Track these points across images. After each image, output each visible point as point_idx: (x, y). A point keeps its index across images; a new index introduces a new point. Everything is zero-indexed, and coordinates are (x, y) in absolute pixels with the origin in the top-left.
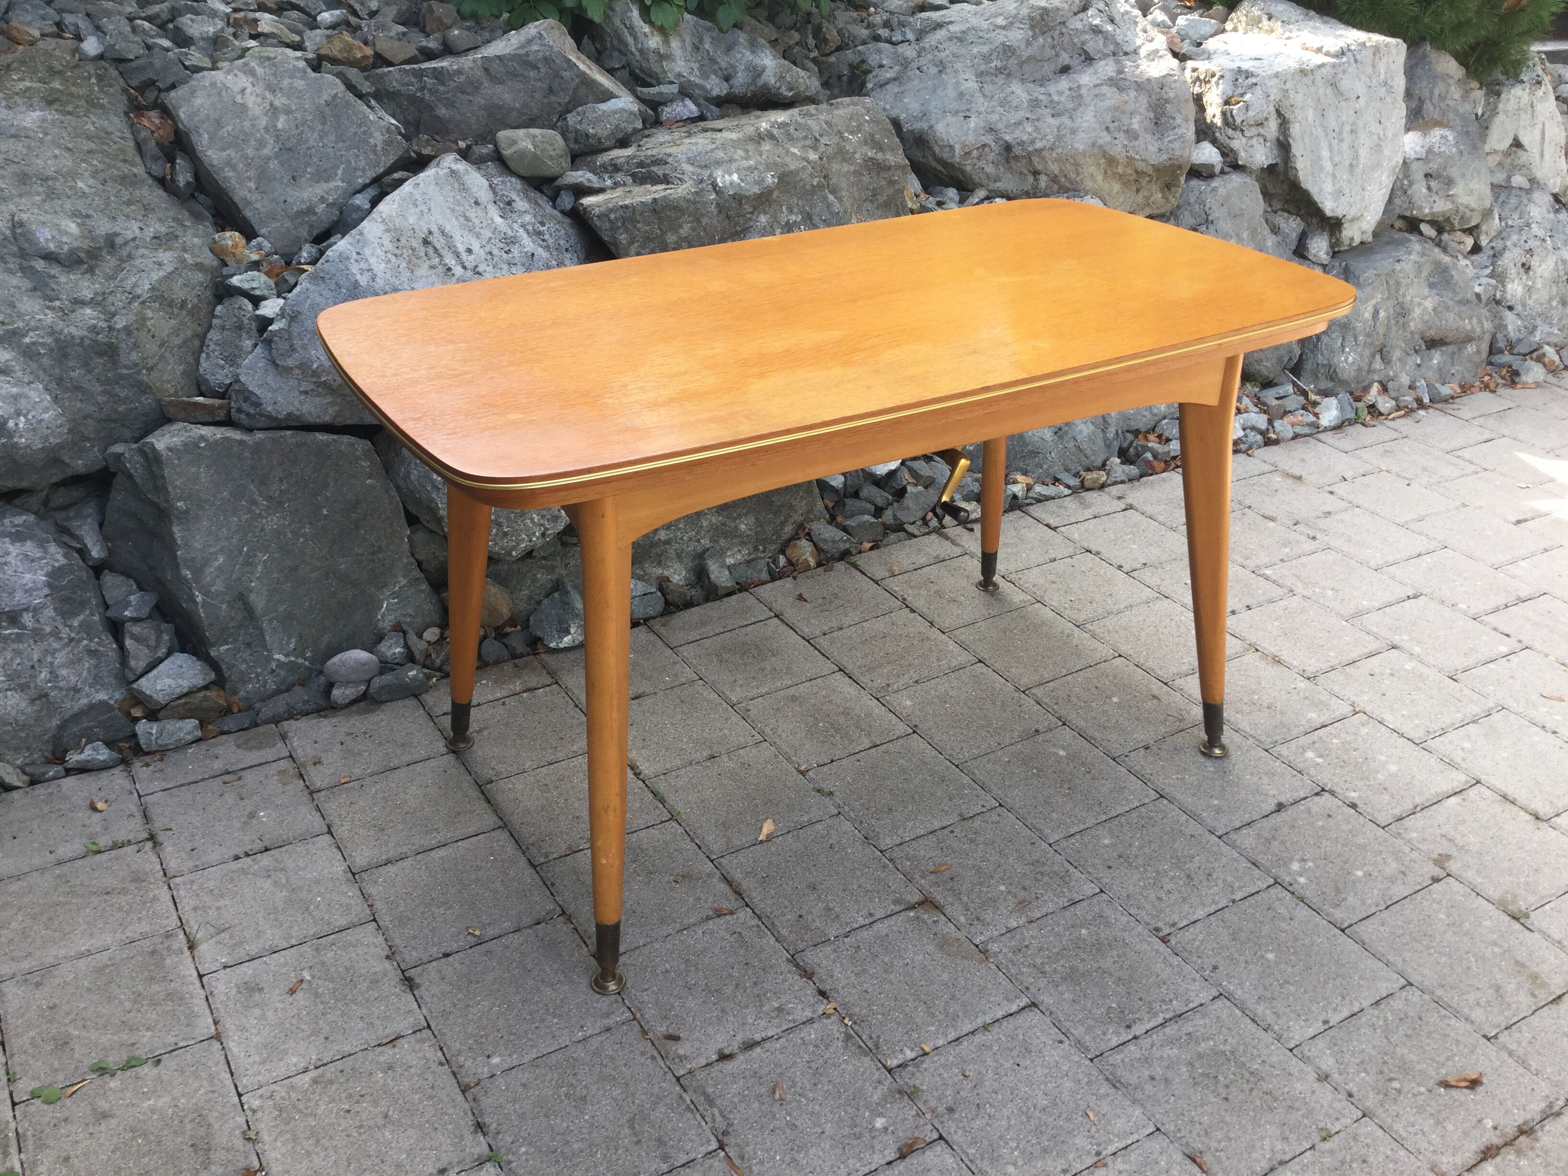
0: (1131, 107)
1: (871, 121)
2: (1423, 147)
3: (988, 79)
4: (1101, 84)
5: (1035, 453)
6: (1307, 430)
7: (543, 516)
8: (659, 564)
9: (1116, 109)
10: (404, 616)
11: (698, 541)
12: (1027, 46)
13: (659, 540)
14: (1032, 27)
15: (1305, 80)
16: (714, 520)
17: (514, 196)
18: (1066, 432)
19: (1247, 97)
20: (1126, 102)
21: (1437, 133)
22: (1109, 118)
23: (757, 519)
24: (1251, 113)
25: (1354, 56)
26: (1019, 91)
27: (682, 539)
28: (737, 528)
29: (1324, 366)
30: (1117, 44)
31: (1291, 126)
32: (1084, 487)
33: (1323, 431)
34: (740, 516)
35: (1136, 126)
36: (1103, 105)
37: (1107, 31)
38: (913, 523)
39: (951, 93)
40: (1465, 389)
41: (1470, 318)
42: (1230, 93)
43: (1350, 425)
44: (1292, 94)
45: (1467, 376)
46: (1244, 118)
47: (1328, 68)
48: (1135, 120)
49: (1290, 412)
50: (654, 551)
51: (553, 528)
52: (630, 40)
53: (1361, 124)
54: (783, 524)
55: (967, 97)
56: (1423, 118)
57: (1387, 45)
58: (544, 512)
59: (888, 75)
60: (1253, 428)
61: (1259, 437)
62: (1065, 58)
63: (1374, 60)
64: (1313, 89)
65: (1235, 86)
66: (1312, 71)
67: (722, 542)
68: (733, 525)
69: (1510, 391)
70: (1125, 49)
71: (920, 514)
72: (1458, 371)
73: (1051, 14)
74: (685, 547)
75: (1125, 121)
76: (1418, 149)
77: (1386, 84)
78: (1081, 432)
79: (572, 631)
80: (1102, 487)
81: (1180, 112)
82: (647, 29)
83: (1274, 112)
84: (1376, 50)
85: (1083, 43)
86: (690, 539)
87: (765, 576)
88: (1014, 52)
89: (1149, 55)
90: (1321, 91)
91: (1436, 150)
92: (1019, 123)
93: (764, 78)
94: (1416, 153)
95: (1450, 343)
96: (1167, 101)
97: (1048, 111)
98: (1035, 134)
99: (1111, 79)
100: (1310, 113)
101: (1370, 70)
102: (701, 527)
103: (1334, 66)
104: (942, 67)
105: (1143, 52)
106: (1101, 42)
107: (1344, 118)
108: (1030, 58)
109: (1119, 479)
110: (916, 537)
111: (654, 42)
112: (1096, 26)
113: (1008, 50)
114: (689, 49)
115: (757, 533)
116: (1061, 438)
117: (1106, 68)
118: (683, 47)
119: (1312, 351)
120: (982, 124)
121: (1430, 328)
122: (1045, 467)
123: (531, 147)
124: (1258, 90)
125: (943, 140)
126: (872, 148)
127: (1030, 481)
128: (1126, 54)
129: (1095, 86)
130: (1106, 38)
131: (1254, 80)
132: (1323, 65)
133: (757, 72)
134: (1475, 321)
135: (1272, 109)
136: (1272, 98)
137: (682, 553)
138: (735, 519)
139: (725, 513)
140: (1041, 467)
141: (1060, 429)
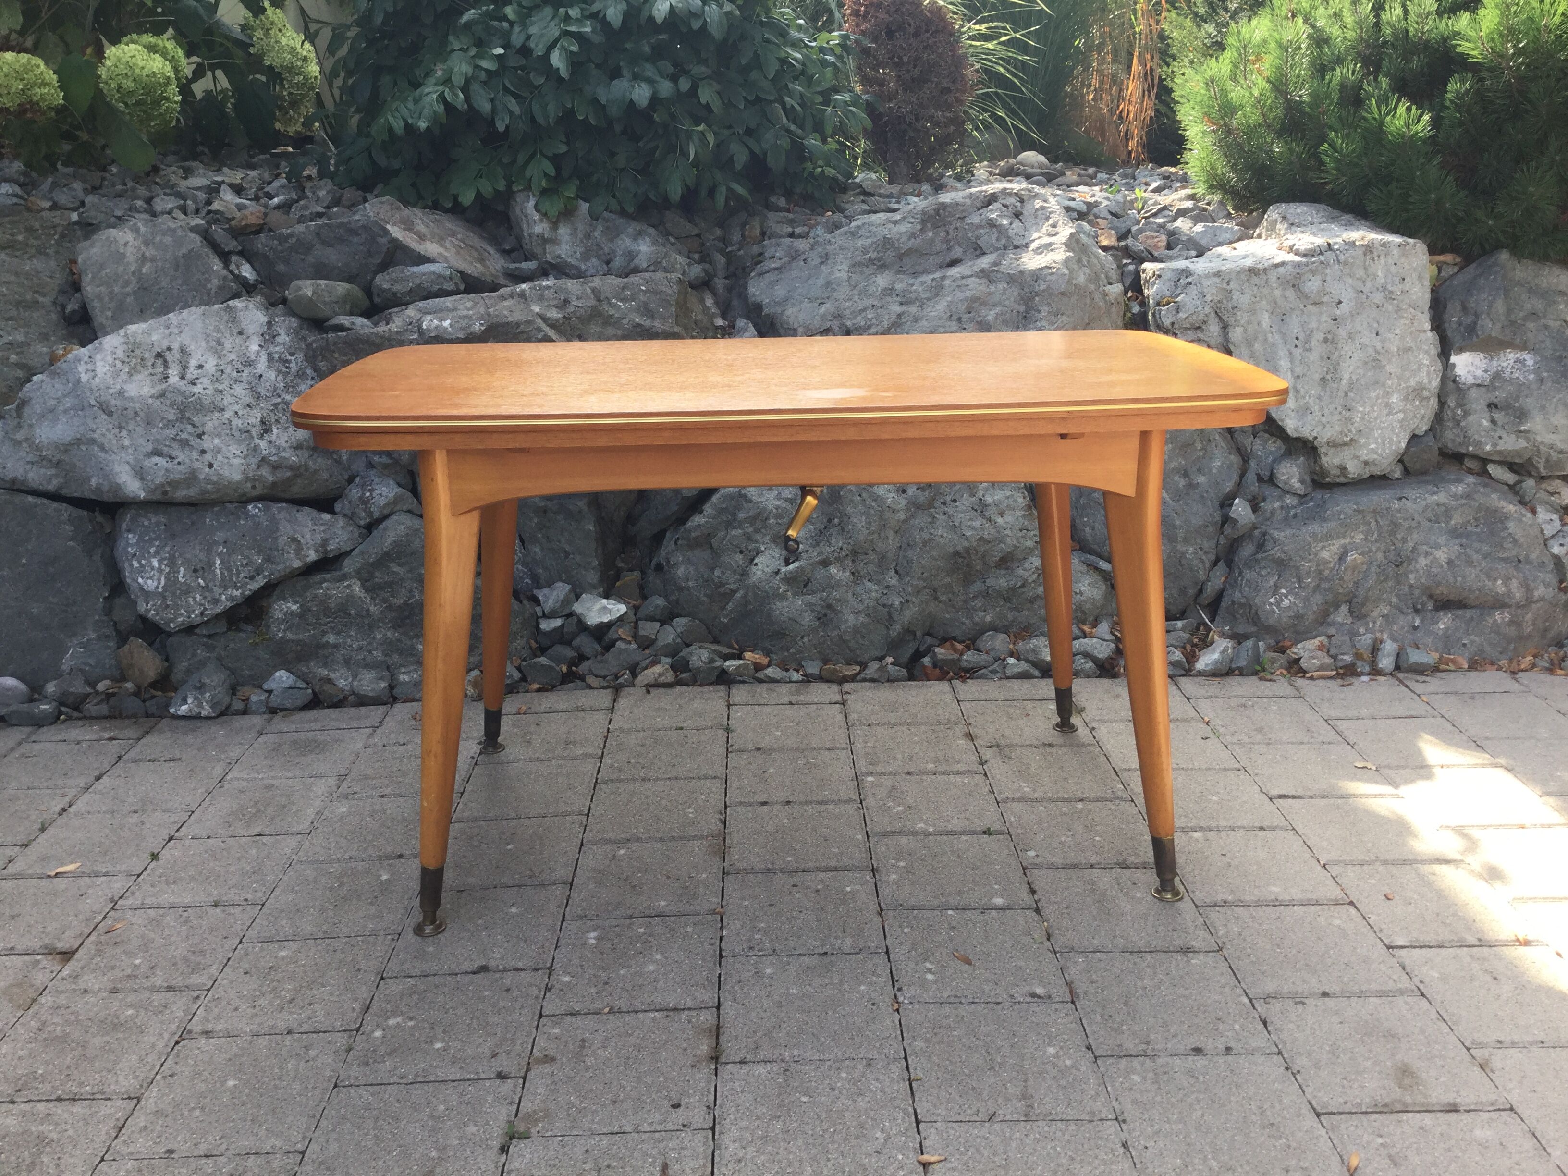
0: (996, 298)
1: (647, 291)
2: (1486, 371)
3: (857, 269)
4: (971, 276)
7: (205, 598)
8: (325, 665)
9: (974, 299)
10: (84, 664)
11: (370, 652)
12: (909, 239)
13: (328, 642)
14: (923, 222)
15: (1255, 280)
16: (389, 634)
17: (282, 332)
18: (831, 620)
19: (1179, 299)
20: (990, 294)
21: (1508, 359)
22: (963, 308)
24: (1182, 315)
25: (1337, 256)
26: (882, 281)
27: (350, 646)
29: (1241, 605)
30: (1009, 237)
31: (1230, 329)
32: (821, 678)
33: (1197, 676)
35: (990, 318)
36: (960, 295)
37: (1001, 225)
38: (604, 677)
39: (821, 281)
40: (1474, 666)
41: (1507, 580)
42: (1168, 293)
43: (1241, 674)
44: (1236, 295)
45: (1488, 649)
46: (1174, 319)
47: (1289, 267)
48: (992, 312)
50: (320, 652)
51: (211, 609)
52: (525, 227)
53: (1342, 333)
55: (834, 286)
56: (1477, 336)
57: (1384, 245)
58: (207, 594)
59: (773, 265)
60: (1087, 655)
61: (1090, 665)
62: (957, 252)
63: (1365, 262)
64: (1266, 291)
65: (1176, 286)
66: (1265, 270)
67: (396, 657)
68: (409, 643)
69: (1546, 677)
70: (1016, 243)
72: (1472, 642)
73: (949, 209)
75: (983, 312)
76: (1479, 373)
77: (1384, 289)
78: (846, 621)
79: (190, 701)
81: (1049, 305)
82: (537, 216)
83: (1213, 315)
84: (1368, 249)
85: (978, 238)
88: (893, 244)
89: (1038, 248)
90: (1278, 293)
91: (1507, 375)
92: (864, 310)
93: (636, 262)
94: (1475, 377)
95: (1471, 607)
96: (1037, 294)
97: (898, 299)
98: (874, 321)
99: (982, 271)
100: (1265, 320)
101: (1361, 273)
102: (374, 638)
103: (1298, 265)
104: (825, 258)
105: (1033, 246)
106: (994, 237)
107: (1314, 325)
108: (909, 252)
109: (868, 677)
111: (541, 228)
112: (991, 220)
113: (887, 243)
114: (580, 235)
117: (985, 262)
118: (574, 234)
120: (833, 310)
121: (1439, 584)
122: (792, 650)
123: (310, 293)
124: (1193, 291)
125: (788, 323)
126: (643, 315)
127: (765, 661)
128: (1016, 247)
129: (963, 278)
130: (1000, 232)
131: (1190, 280)
132: (1283, 264)
133: (631, 255)
134: (1514, 584)
135: (1207, 310)
136: (1209, 298)
137: (350, 659)
138: (411, 638)
139: (401, 630)
140: (788, 651)
141: (825, 615)
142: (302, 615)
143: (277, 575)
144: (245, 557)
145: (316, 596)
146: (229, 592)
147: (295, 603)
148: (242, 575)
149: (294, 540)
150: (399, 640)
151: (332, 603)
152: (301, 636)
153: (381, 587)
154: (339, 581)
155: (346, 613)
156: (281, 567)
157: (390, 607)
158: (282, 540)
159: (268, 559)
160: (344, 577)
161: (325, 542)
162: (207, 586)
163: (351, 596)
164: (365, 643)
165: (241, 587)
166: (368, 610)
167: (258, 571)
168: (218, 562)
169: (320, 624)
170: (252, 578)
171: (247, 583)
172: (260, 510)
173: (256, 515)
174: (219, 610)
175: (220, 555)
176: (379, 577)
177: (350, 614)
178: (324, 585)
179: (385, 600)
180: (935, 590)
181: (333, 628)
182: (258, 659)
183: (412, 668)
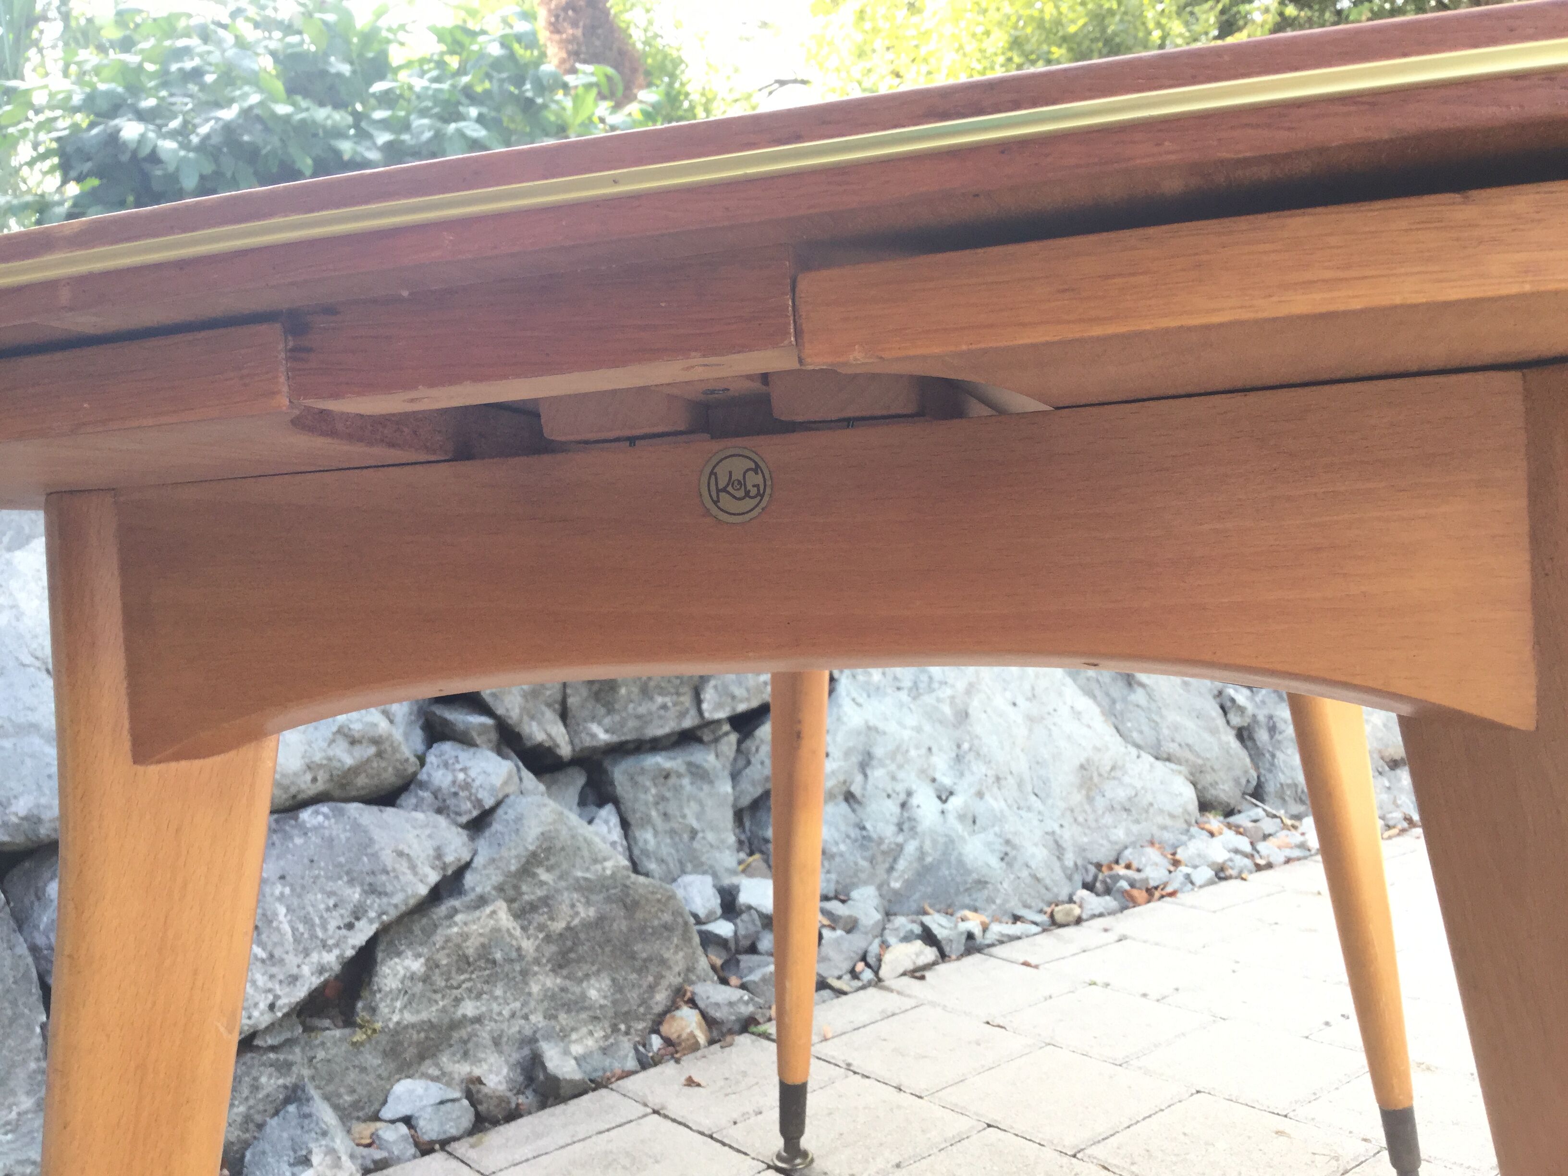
5: (982, 883)
6: (1297, 853)
7: (272, 977)
8: (466, 1055)
10: (20, 1162)
11: (526, 1017)
13: (464, 1016)
16: (549, 983)
18: (1015, 858)
23: (613, 980)
27: (500, 1014)
28: (584, 996)
32: (1056, 923)
34: (587, 976)
38: (839, 977)
49: (1270, 835)
50: (456, 1035)
51: (288, 995)
54: (652, 988)
58: (274, 970)
61: (1247, 862)
67: (563, 1017)
68: (577, 990)
71: (846, 966)
74: (505, 1026)
78: (1033, 856)
80: (1079, 921)
86: (513, 1015)
87: (631, 1063)
102: (530, 994)
109: (1094, 913)
110: (845, 993)
115: (615, 1003)
116: (1010, 865)
119: (1270, 771)
122: (998, 901)
127: (985, 917)
137: (500, 1036)
138: (580, 981)
139: (565, 972)
140: (994, 902)
141: (1006, 854)
142: (426, 979)
143: (393, 914)
144: (331, 894)
145: (448, 940)
146: (315, 957)
147: (418, 956)
148: (332, 925)
149: (401, 854)
150: (563, 990)
151: (471, 948)
152: (424, 1016)
153: (533, 907)
154: (477, 907)
155: (488, 960)
156: (398, 899)
157: (548, 939)
158: (388, 858)
159: (373, 890)
160: (482, 901)
161: (439, 854)
162: (271, 956)
163: (496, 930)
164: (517, 1005)
165: (337, 945)
166: (519, 949)
167: (358, 913)
168: (282, 910)
169: (452, 987)
170: (350, 926)
171: (345, 937)
172: (326, 817)
173: (320, 826)
174: (300, 993)
175: (281, 898)
176: (530, 893)
177: (494, 962)
178: (459, 918)
179: (541, 927)
180: (1072, 811)
181: (470, 990)
182: (363, 1070)
183: (584, 1030)
